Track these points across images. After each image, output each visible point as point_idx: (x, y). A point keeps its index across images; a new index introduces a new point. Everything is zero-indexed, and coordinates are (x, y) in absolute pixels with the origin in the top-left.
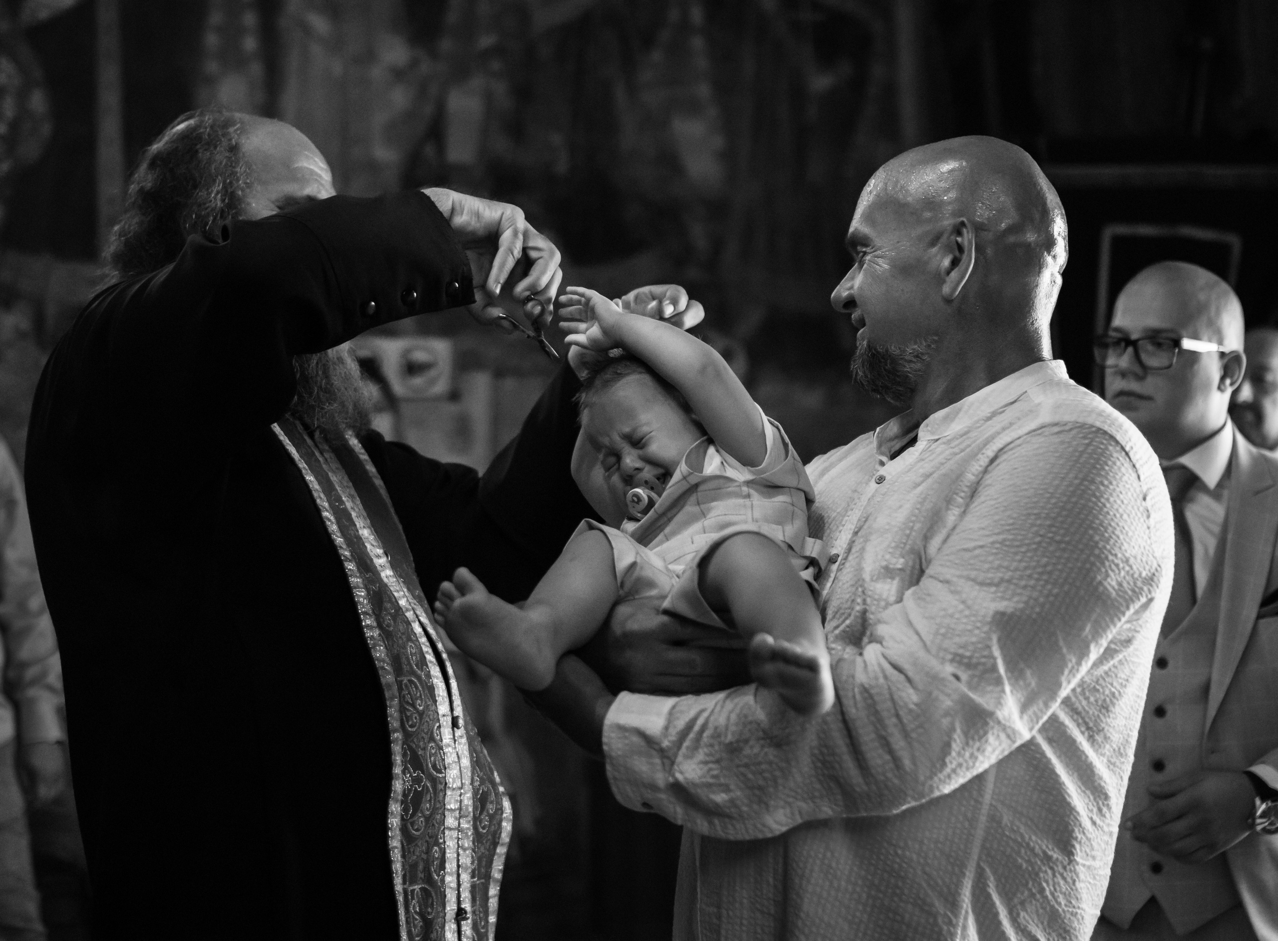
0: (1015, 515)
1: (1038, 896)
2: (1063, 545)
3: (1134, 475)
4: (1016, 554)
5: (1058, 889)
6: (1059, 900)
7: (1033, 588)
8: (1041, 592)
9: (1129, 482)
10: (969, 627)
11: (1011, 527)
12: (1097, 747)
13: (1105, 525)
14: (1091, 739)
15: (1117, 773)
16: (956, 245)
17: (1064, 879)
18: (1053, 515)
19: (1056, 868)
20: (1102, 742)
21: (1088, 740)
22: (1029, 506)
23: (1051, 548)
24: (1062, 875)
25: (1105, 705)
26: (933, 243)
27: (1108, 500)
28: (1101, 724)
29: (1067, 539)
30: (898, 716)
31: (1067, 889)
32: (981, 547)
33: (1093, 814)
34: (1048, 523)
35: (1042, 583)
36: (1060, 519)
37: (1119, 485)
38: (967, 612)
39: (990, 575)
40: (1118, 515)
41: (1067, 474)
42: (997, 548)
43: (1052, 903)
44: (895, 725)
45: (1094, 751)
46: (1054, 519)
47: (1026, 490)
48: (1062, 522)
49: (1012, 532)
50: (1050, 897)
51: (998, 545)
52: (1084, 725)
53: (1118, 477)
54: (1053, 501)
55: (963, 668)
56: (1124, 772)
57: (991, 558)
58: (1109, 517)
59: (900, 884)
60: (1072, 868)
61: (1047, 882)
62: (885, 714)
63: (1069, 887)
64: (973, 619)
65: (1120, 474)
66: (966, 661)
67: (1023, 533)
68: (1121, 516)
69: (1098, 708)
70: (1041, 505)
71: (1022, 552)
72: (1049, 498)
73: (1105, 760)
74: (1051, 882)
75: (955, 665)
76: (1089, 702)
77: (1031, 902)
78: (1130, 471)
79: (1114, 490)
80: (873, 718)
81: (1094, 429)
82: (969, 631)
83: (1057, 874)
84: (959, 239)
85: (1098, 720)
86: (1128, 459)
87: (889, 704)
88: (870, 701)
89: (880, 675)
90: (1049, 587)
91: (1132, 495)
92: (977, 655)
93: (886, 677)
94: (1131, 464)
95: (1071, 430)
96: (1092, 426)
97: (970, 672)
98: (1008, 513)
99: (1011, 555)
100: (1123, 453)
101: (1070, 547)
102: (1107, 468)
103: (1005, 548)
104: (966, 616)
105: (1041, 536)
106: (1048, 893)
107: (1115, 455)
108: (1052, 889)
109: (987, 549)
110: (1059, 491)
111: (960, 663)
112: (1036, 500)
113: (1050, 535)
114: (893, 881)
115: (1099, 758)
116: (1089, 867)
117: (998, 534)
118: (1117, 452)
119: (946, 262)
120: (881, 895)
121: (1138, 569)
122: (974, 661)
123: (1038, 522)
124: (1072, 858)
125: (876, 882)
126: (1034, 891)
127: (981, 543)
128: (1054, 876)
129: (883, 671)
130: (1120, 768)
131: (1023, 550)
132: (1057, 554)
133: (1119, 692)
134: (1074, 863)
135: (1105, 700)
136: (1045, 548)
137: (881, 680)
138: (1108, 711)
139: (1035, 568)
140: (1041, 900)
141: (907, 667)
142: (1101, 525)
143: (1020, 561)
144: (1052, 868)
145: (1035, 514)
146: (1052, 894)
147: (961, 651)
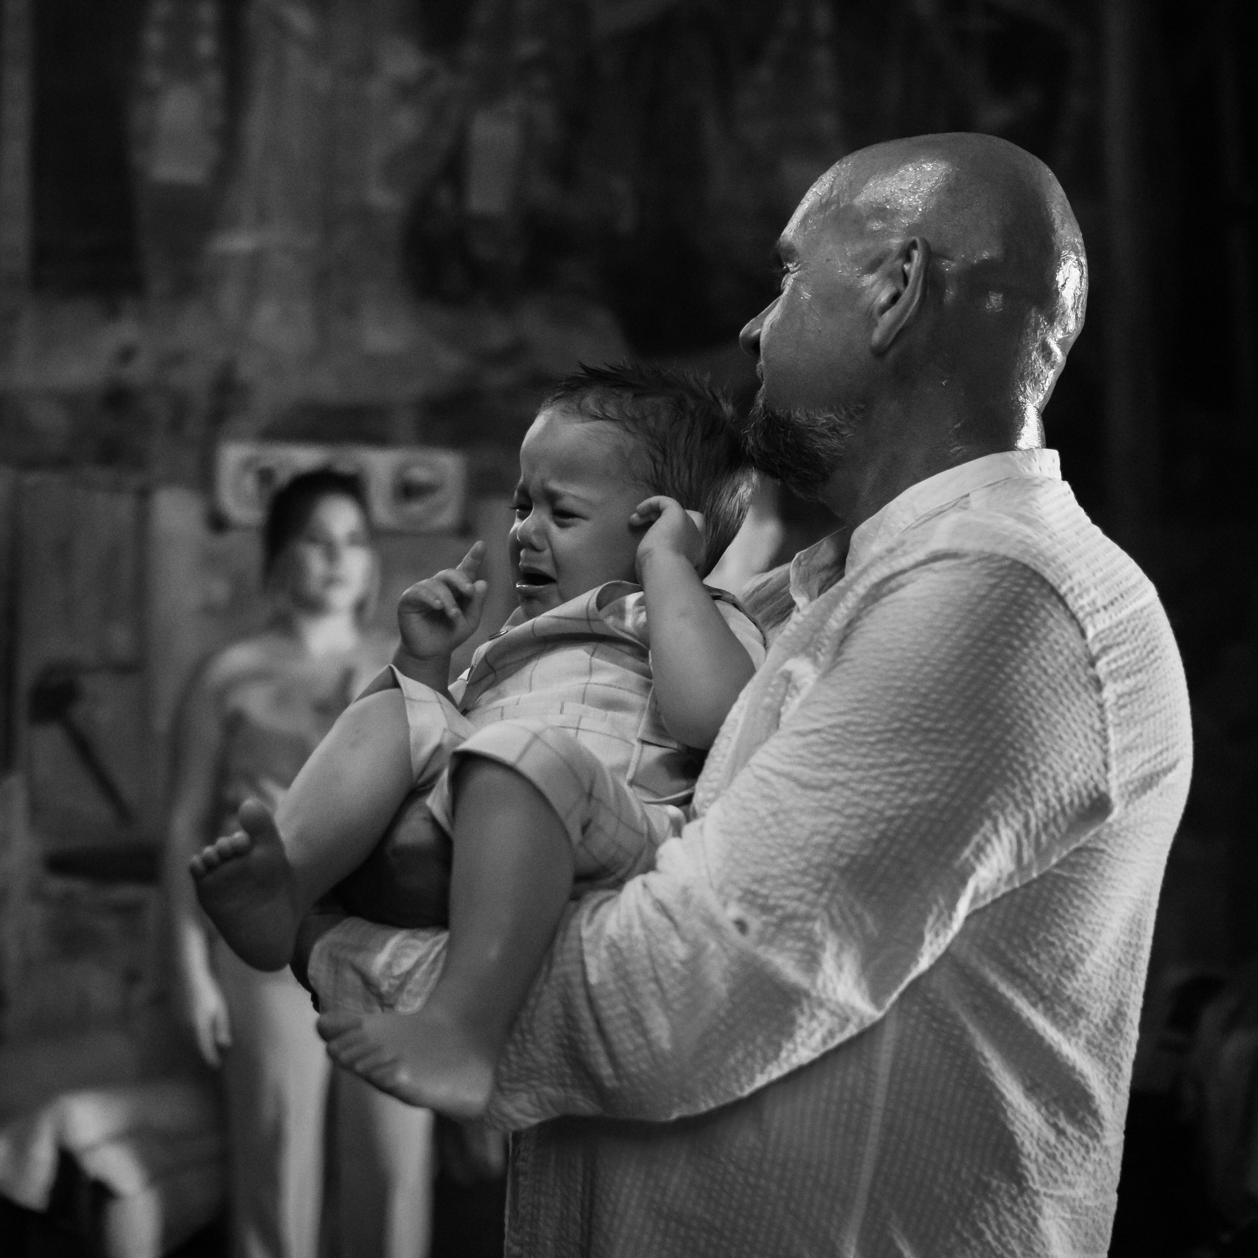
0: (869, 688)
1: (974, 1242)
2: (933, 735)
3: (1072, 630)
4: (861, 744)
5: (1007, 1231)
6: (1010, 1247)
7: (879, 795)
8: (889, 801)
9: (1062, 641)
10: (773, 853)
11: (862, 705)
12: (1062, 1024)
13: (1006, 705)
14: (1051, 1013)
15: (1107, 1060)
16: (902, 274)
17: (1017, 1216)
18: (923, 690)
19: (999, 1202)
20: (1071, 1017)
21: (1045, 1015)
22: (891, 673)
23: (915, 739)
24: (1010, 1210)
25: (1067, 964)
26: (872, 268)
27: (1017, 670)
28: (1064, 991)
29: (941, 726)
30: (657, 980)
31: (1022, 1231)
32: (817, 731)
33: (1059, 1119)
34: (915, 701)
35: (893, 788)
36: (934, 696)
37: (1041, 647)
38: (775, 830)
39: (819, 775)
40: (1033, 692)
41: (954, 629)
42: (836, 735)
43: (999, 1252)
44: (653, 994)
45: (1058, 1030)
46: (925, 695)
47: (890, 650)
48: (936, 701)
49: (863, 712)
50: (994, 1243)
51: (838, 731)
52: (1034, 992)
53: (1039, 635)
54: (927, 669)
55: (756, 911)
56: (1122, 1058)
57: (826, 749)
58: (1015, 695)
59: (752, 1226)
60: (1028, 1201)
61: (986, 1221)
62: (639, 978)
63: (1027, 1227)
64: (780, 840)
65: (1044, 631)
66: (760, 901)
67: (876, 714)
68: (1040, 692)
69: (1056, 969)
70: (909, 674)
71: (869, 743)
72: (921, 665)
73: (1082, 1042)
74: (993, 1222)
75: (745, 905)
76: (1039, 961)
77: (963, 1251)
78: (1065, 623)
79: (1031, 655)
80: (622, 984)
81: (1007, 563)
82: (773, 858)
83: (1001, 1209)
84: (906, 267)
85: (1059, 987)
86: (1061, 607)
87: (646, 962)
88: (618, 959)
89: (637, 923)
90: (903, 794)
91: (1067, 660)
92: (777, 894)
93: (645, 925)
94: (1068, 613)
95: (973, 562)
96: (1005, 558)
97: (764, 918)
98: (861, 683)
99: (854, 746)
100: (1054, 598)
101: (946, 738)
102: (1021, 621)
103: (848, 736)
104: (772, 836)
105: (901, 720)
106: (989, 1237)
107: (1038, 601)
108: (997, 1232)
109: (824, 735)
110: (938, 655)
111: (752, 904)
112: (899, 666)
113: (916, 720)
114: (741, 1221)
115: (1069, 1040)
116: (1061, 1199)
117: (841, 713)
118: (1043, 596)
119: (884, 297)
120: (724, 1243)
121: (1063, 769)
122: (771, 902)
123: (901, 700)
124: (1025, 1184)
125: (718, 1223)
126: (966, 1235)
127: (817, 726)
128: (997, 1212)
129: (641, 913)
130: (1114, 1052)
131: (872, 739)
132: (923, 748)
133: (1090, 943)
134: (1029, 1192)
135: (1067, 957)
136: (905, 738)
137: (638, 932)
138: (1074, 972)
139: (886, 766)
140: (980, 1248)
141: (676, 908)
142: (1000, 706)
143: (865, 756)
144: (993, 1202)
145: (897, 688)
146: (997, 1239)
147: (755, 887)
